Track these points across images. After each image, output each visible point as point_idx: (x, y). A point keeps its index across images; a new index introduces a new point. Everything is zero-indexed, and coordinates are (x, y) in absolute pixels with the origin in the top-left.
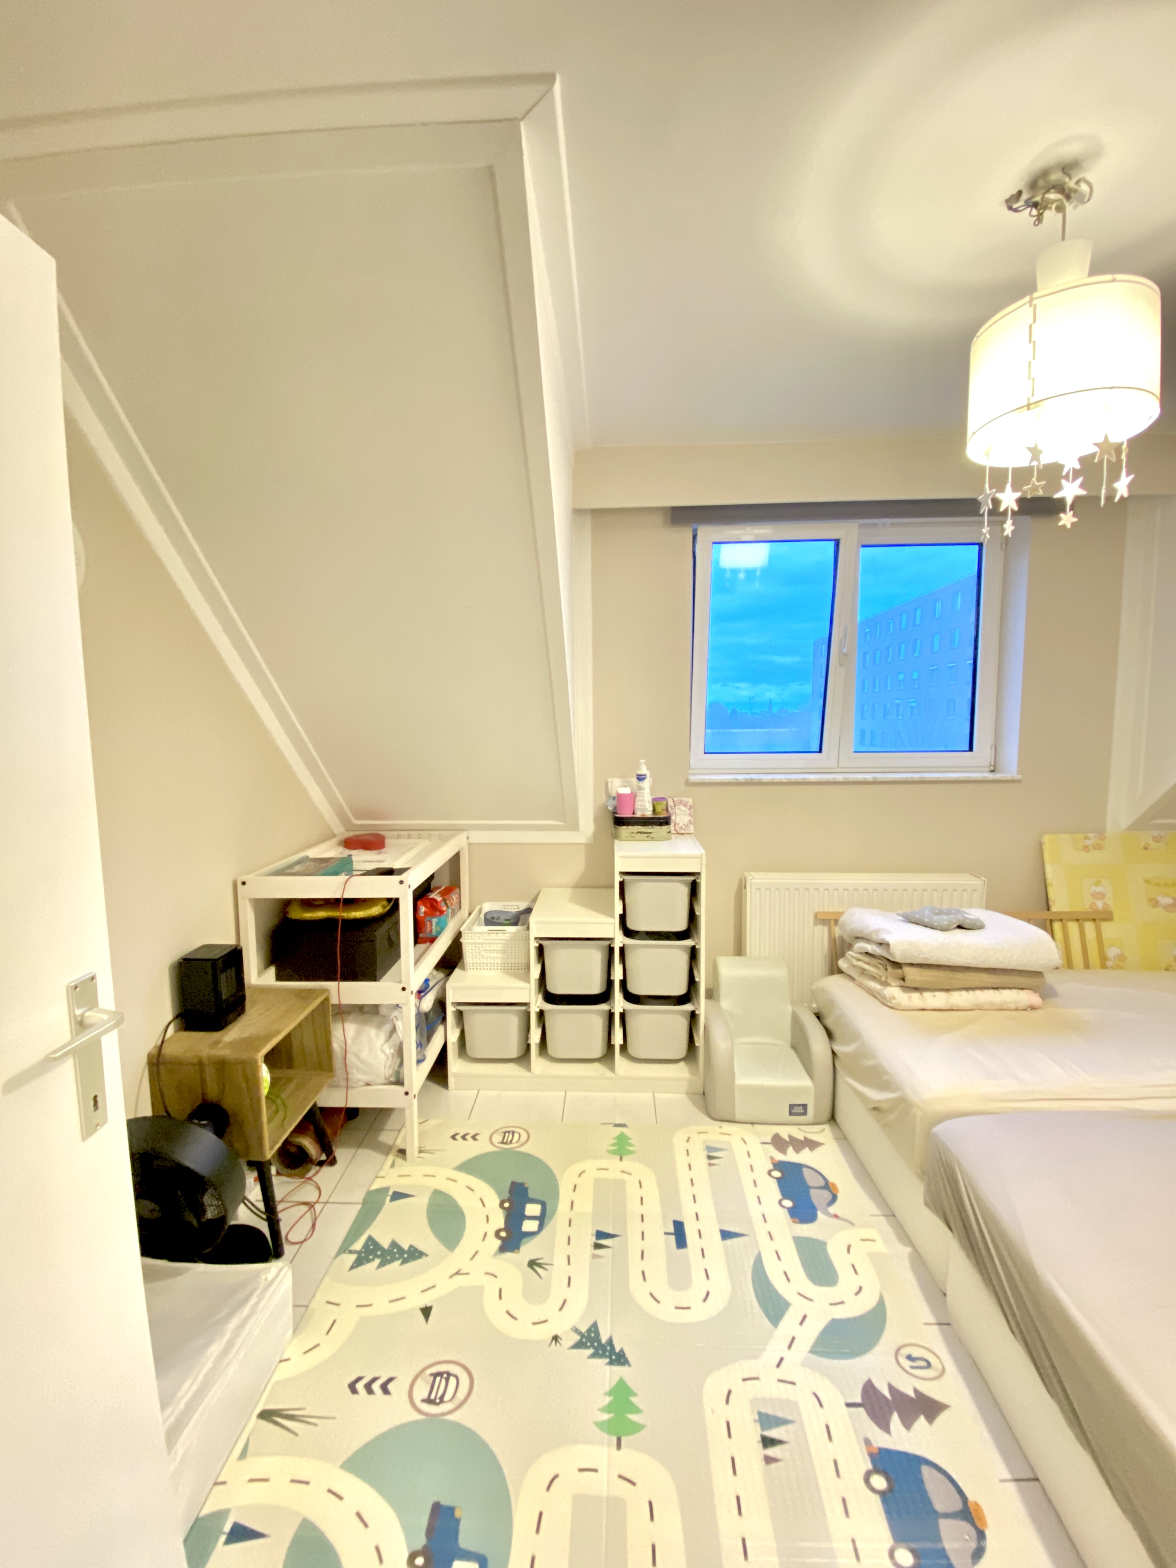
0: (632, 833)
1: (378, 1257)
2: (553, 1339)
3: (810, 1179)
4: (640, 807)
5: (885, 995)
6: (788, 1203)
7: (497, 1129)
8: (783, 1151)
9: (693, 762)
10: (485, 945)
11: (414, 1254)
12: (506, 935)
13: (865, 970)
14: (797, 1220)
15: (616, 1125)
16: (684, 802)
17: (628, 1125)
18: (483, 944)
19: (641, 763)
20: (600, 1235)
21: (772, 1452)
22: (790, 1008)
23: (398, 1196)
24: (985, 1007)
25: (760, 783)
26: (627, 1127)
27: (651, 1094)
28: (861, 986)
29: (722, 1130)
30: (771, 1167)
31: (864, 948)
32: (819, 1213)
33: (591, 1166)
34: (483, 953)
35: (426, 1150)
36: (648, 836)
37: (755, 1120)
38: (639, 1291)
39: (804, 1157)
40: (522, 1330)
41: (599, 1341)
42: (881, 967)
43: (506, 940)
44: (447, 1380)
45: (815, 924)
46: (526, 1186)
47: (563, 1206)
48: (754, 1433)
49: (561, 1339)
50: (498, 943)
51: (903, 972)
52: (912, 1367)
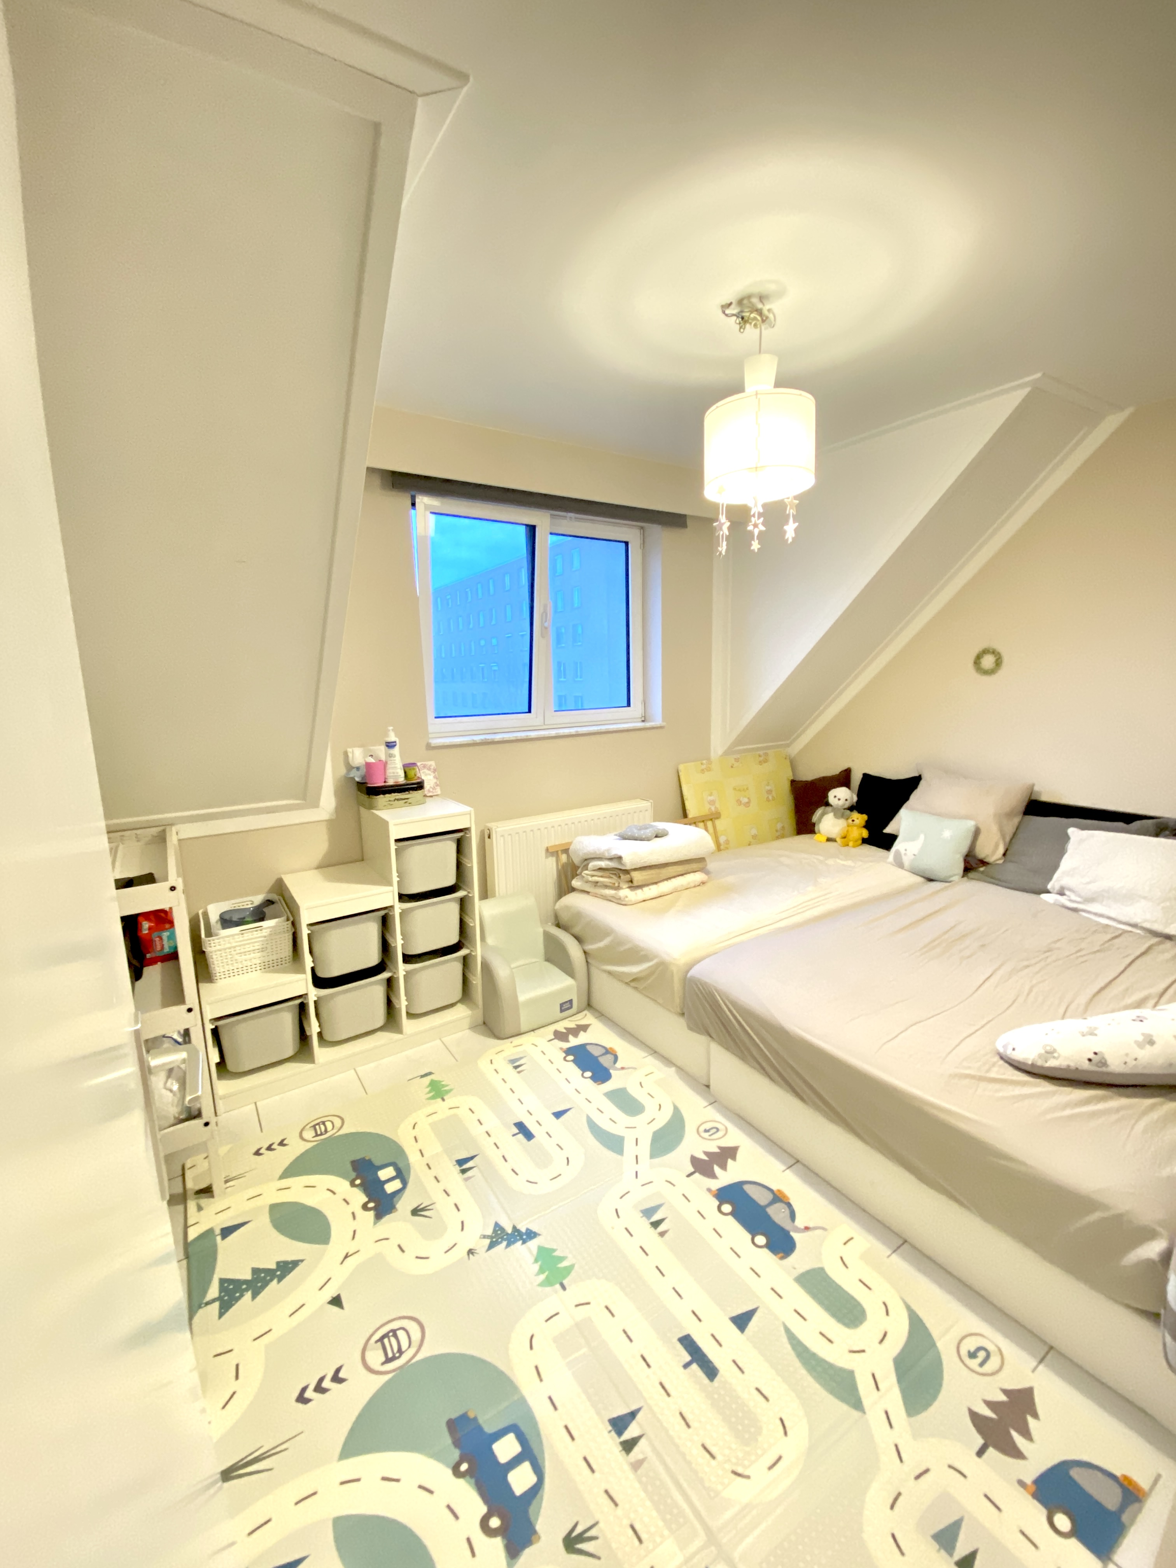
0: (390, 801)
1: (247, 1290)
2: (468, 1255)
3: (596, 1052)
4: (392, 774)
5: (620, 896)
6: (588, 1074)
7: (302, 1127)
8: (567, 1041)
9: (431, 729)
10: (238, 948)
11: (285, 1268)
12: (264, 931)
13: (597, 882)
14: (600, 1082)
15: (422, 1076)
16: (428, 766)
17: (433, 1072)
18: (235, 947)
19: (389, 731)
20: (460, 1162)
21: (661, 1228)
22: (541, 930)
23: (226, 1232)
24: (679, 890)
25: (493, 743)
26: (433, 1073)
27: (438, 1042)
28: (596, 896)
29: (513, 1044)
30: (564, 1055)
31: (596, 866)
32: (611, 1071)
33: (420, 1116)
34: (237, 957)
35: (230, 1179)
36: (406, 802)
37: (535, 1027)
38: (517, 1184)
39: (582, 1039)
40: (439, 1261)
41: (507, 1234)
42: (611, 876)
43: (265, 937)
44: (395, 1336)
45: (547, 857)
46: (367, 1158)
47: (414, 1158)
48: (645, 1223)
49: (476, 1250)
50: (256, 942)
51: (631, 876)
52: (710, 1136)
